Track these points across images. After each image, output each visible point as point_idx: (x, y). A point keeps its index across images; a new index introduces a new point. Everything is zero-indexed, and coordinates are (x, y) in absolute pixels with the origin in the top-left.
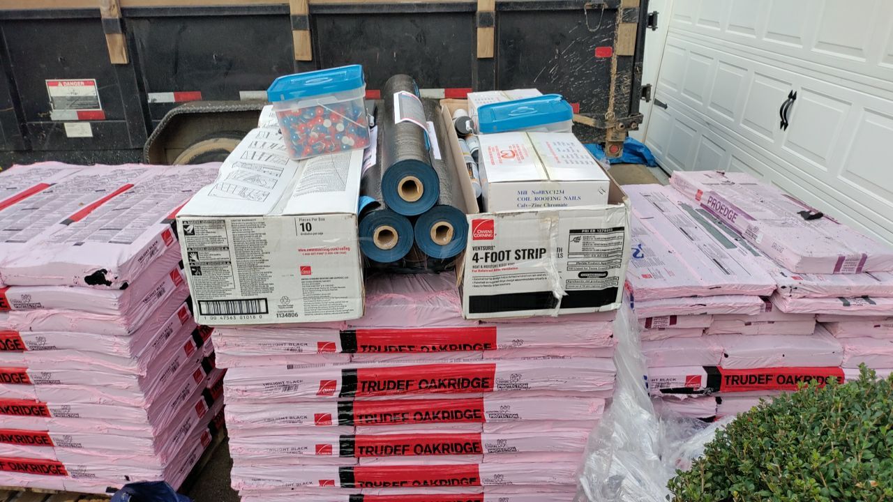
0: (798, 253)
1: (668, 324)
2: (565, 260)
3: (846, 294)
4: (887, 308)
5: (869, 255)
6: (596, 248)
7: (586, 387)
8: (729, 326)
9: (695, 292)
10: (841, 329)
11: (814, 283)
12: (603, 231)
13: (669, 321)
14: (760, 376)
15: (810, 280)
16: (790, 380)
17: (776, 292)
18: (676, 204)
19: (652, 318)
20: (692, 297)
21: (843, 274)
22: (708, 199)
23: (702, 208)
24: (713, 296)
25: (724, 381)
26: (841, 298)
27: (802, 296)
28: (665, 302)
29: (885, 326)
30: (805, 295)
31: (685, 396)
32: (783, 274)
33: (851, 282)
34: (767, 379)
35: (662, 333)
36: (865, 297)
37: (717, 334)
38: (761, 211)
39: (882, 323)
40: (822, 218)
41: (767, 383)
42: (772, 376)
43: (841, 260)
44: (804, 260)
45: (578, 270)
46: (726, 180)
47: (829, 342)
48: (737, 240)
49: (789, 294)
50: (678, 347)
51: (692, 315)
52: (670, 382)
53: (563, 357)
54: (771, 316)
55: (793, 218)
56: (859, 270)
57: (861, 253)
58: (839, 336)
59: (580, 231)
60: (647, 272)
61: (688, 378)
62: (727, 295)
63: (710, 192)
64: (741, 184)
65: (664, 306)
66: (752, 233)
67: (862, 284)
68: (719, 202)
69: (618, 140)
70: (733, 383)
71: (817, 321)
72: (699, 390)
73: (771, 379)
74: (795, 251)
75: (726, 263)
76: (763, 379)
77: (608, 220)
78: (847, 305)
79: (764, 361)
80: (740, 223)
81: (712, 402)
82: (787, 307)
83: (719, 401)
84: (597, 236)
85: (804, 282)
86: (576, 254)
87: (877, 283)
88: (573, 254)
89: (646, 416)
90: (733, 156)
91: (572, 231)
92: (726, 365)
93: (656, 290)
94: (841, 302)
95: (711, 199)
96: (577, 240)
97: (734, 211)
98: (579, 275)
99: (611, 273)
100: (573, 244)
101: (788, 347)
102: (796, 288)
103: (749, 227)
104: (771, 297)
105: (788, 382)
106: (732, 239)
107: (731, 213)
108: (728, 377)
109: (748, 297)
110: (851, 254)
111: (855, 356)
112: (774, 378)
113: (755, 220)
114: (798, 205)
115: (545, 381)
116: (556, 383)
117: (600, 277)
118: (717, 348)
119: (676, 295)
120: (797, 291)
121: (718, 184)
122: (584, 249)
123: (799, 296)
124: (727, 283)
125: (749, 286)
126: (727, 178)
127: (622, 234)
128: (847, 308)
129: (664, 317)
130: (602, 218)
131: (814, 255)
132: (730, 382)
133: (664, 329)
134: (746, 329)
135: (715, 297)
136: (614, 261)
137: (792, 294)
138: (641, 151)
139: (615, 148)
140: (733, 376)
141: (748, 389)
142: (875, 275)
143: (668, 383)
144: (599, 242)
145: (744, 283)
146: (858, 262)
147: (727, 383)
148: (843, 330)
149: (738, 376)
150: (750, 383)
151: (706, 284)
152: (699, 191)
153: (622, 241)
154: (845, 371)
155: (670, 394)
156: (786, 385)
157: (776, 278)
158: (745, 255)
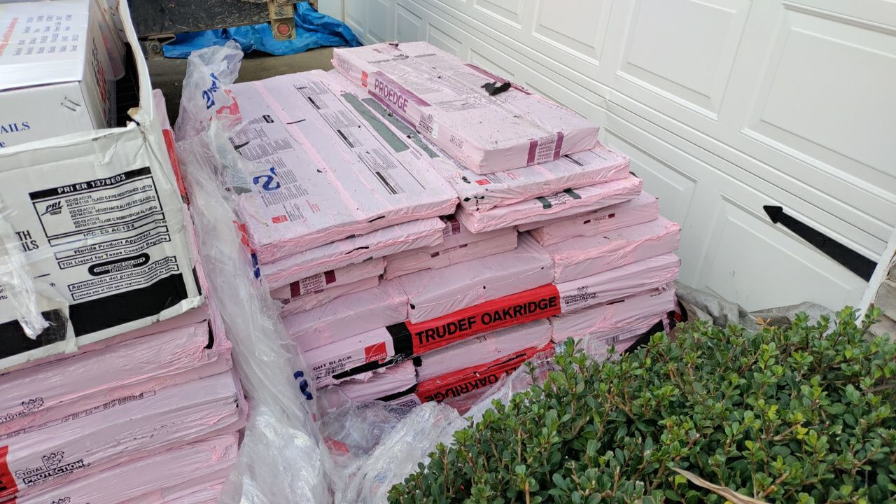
0: (480, 146)
1: (325, 283)
2: (46, 253)
3: (545, 191)
4: (595, 199)
5: (565, 133)
6: (103, 217)
7: (192, 433)
8: (411, 264)
9: (349, 231)
10: (548, 234)
11: (504, 186)
12: (104, 183)
13: (324, 279)
14: (459, 321)
15: (500, 181)
16: (497, 317)
17: (459, 206)
18: (338, 94)
19: (298, 282)
20: (347, 238)
21: (539, 164)
22: (374, 82)
23: (370, 97)
24: (377, 230)
25: (415, 341)
26: (540, 198)
27: (492, 206)
28: (309, 256)
29: (596, 219)
30: (496, 204)
31: (369, 374)
32: (465, 179)
33: (549, 174)
34: (470, 323)
35: (321, 296)
36: (568, 191)
37: (399, 277)
38: (438, 91)
39: (591, 217)
40: (511, 89)
41: (470, 328)
42: (474, 317)
43: (533, 146)
44: (489, 155)
45: (82, 263)
46: (400, 53)
47: (536, 255)
48: (409, 137)
49: (476, 208)
50: (345, 311)
51: (353, 264)
52: (344, 362)
53: (141, 395)
54: (460, 238)
55: (476, 95)
56: (557, 155)
57: (555, 131)
58: (545, 244)
59: (53, 192)
60: (282, 212)
61: (368, 350)
62: (397, 225)
63: (377, 73)
64: (417, 57)
65: (308, 262)
66: (426, 124)
67: (561, 175)
68: (386, 86)
69: (285, 17)
70: (428, 340)
71: (518, 231)
72: (386, 361)
73: (475, 322)
74: (476, 144)
75: (394, 176)
76: (465, 324)
77: (107, 159)
78: (548, 206)
79: (461, 302)
80: (413, 112)
81: (409, 367)
82: (476, 225)
83: (418, 362)
84: (95, 195)
85: (491, 186)
86: (65, 235)
87: (578, 169)
88: (57, 237)
89: (302, 440)
90: (430, 24)
91: (35, 196)
92: (415, 318)
93: (290, 240)
94: (540, 204)
95: (377, 84)
96: (55, 209)
97: (404, 97)
98: (91, 270)
99: (155, 253)
100: (48, 219)
101: (488, 275)
102: (483, 197)
103: (422, 117)
104: (455, 214)
105: (495, 319)
106: (403, 137)
107: (401, 99)
108: (419, 334)
109: (424, 222)
110: (544, 135)
111: (567, 267)
112: (478, 320)
113: (429, 105)
114: (482, 76)
115: (115, 446)
116: (135, 442)
117: (135, 266)
118: (399, 299)
119: (322, 241)
120: (485, 201)
121: (388, 60)
122: (77, 224)
123: (488, 206)
124: (391, 208)
125: (424, 206)
126: (400, 50)
127: (148, 182)
128: (549, 211)
129: (317, 276)
130: (91, 158)
131: (501, 146)
132: (424, 339)
133: (322, 290)
134: (435, 262)
135: (380, 231)
136: (152, 233)
137: (480, 208)
138: (340, 30)
139: (283, 27)
140: (427, 331)
141: (448, 341)
142: (575, 158)
143: (342, 365)
144: (102, 203)
145: (417, 203)
146: (554, 145)
147: (421, 342)
148: (549, 236)
149: (432, 330)
150: (450, 333)
151: (362, 216)
152: (363, 73)
153: (153, 193)
154: (559, 287)
155: (348, 378)
156: (494, 324)
157: (457, 187)
158: (418, 158)
